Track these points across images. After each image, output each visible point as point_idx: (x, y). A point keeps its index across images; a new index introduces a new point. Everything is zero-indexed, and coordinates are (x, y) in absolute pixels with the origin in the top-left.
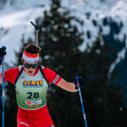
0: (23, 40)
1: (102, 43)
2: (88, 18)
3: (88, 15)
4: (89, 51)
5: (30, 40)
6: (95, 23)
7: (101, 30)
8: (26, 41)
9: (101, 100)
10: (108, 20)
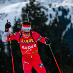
0: (15, 20)
1: (58, 20)
2: (50, 7)
3: (50, 5)
4: (51, 25)
5: (19, 19)
6: (54, 9)
7: (57, 13)
8: (17, 20)
9: (58, 51)
10: (61, 8)
